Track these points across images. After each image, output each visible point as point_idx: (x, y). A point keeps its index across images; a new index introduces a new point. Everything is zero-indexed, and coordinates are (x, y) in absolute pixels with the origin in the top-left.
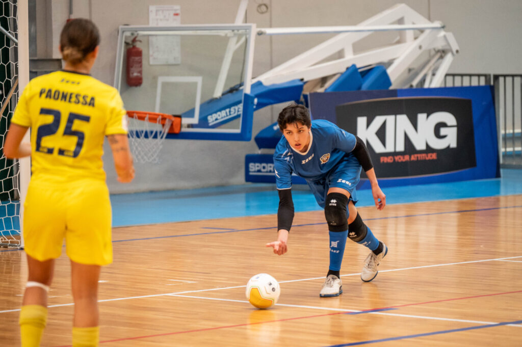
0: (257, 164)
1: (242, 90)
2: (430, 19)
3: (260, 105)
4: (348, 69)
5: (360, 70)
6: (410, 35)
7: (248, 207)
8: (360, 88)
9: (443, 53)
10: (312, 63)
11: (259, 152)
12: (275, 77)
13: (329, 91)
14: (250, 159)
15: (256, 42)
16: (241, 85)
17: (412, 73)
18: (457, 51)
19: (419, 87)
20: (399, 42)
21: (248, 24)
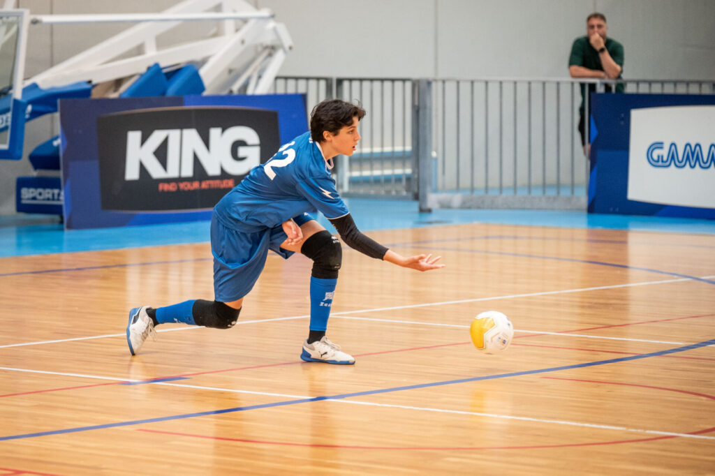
0: (32, 190)
1: (11, 95)
2: (257, 6)
3: (35, 114)
4: (149, 68)
5: (165, 71)
6: (229, 26)
7: (19, 245)
8: (164, 93)
9: (272, 50)
10: (103, 61)
11: (34, 173)
12: (54, 78)
13: (125, 96)
14: (22, 183)
15: (30, 32)
16: (10, 88)
17: (233, 74)
18: (290, 48)
19: (242, 93)
20: (215, 35)
21: (20, 10)
